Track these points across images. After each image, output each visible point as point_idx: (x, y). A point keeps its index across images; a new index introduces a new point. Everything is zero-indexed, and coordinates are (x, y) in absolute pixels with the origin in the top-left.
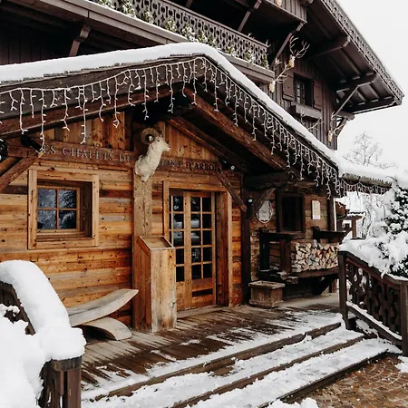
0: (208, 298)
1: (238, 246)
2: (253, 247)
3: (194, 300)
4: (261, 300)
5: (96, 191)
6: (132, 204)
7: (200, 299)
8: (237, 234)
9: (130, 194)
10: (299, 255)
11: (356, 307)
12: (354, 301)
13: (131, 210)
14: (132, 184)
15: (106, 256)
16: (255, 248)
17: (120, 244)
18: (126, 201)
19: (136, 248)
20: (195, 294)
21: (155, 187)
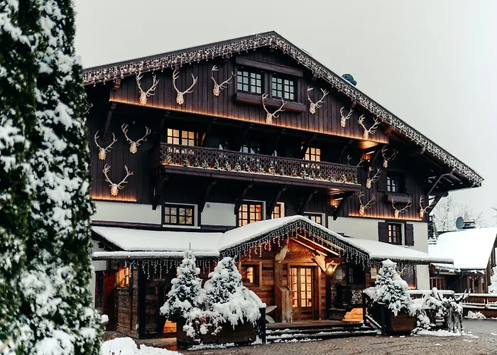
0: (310, 316)
1: (324, 291)
2: (332, 292)
3: (302, 316)
4: (334, 316)
5: (261, 268)
6: (274, 272)
7: (306, 316)
8: (324, 286)
9: (273, 269)
10: (354, 296)
11: (369, 317)
12: (369, 315)
13: (273, 275)
14: (274, 264)
15: (264, 293)
16: (334, 293)
17: (269, 289)
18: (272, 271)
19: (276, 290)
20: (303, 313)
21: (284, 265)
